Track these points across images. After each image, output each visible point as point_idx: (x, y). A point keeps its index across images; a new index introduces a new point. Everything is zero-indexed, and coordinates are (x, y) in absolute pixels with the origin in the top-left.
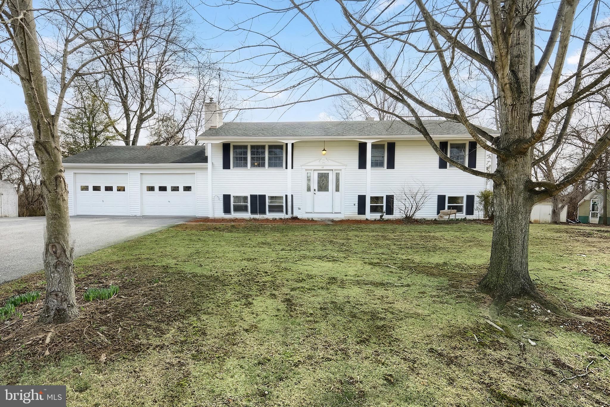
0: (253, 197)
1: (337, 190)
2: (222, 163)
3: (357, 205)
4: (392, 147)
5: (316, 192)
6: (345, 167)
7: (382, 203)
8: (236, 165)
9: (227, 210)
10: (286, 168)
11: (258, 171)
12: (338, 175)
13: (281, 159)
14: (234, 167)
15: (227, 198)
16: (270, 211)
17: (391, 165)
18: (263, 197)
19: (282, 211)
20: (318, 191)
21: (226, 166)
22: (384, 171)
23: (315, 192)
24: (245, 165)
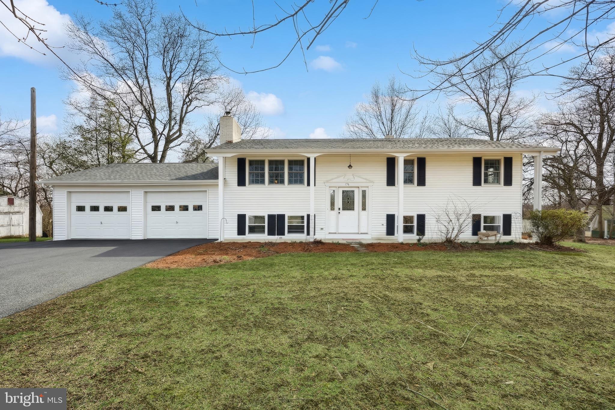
0: (271, 217)
1: (364, 209)
2: (237, 180)
3: (385, 224)
4: (422, 162)
5: (341, 211)
6: (372, 184)
7: (412, 222)
8: (252, 182)
9: (241, 231)
10: (309, 184)
11: (277, 189)
12: (364, 193)
13: (302, 175)
14: (250, 183)
15: (241, 218)
16: (289, 232)
17: (422, 182)
18: (281, 217)
19: (303, 232)
20: (343, 209)
21: (241, 182)
22: (414, 188)
23: (339, 211)
24: (263, 182)
